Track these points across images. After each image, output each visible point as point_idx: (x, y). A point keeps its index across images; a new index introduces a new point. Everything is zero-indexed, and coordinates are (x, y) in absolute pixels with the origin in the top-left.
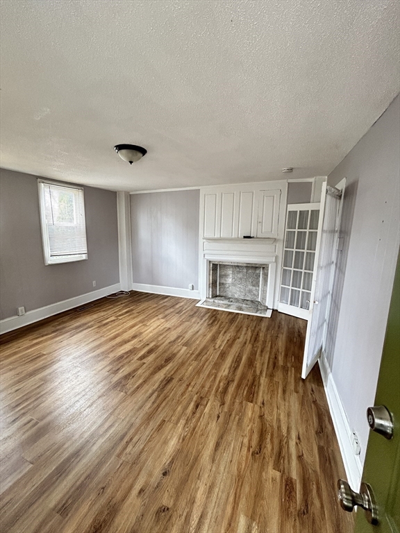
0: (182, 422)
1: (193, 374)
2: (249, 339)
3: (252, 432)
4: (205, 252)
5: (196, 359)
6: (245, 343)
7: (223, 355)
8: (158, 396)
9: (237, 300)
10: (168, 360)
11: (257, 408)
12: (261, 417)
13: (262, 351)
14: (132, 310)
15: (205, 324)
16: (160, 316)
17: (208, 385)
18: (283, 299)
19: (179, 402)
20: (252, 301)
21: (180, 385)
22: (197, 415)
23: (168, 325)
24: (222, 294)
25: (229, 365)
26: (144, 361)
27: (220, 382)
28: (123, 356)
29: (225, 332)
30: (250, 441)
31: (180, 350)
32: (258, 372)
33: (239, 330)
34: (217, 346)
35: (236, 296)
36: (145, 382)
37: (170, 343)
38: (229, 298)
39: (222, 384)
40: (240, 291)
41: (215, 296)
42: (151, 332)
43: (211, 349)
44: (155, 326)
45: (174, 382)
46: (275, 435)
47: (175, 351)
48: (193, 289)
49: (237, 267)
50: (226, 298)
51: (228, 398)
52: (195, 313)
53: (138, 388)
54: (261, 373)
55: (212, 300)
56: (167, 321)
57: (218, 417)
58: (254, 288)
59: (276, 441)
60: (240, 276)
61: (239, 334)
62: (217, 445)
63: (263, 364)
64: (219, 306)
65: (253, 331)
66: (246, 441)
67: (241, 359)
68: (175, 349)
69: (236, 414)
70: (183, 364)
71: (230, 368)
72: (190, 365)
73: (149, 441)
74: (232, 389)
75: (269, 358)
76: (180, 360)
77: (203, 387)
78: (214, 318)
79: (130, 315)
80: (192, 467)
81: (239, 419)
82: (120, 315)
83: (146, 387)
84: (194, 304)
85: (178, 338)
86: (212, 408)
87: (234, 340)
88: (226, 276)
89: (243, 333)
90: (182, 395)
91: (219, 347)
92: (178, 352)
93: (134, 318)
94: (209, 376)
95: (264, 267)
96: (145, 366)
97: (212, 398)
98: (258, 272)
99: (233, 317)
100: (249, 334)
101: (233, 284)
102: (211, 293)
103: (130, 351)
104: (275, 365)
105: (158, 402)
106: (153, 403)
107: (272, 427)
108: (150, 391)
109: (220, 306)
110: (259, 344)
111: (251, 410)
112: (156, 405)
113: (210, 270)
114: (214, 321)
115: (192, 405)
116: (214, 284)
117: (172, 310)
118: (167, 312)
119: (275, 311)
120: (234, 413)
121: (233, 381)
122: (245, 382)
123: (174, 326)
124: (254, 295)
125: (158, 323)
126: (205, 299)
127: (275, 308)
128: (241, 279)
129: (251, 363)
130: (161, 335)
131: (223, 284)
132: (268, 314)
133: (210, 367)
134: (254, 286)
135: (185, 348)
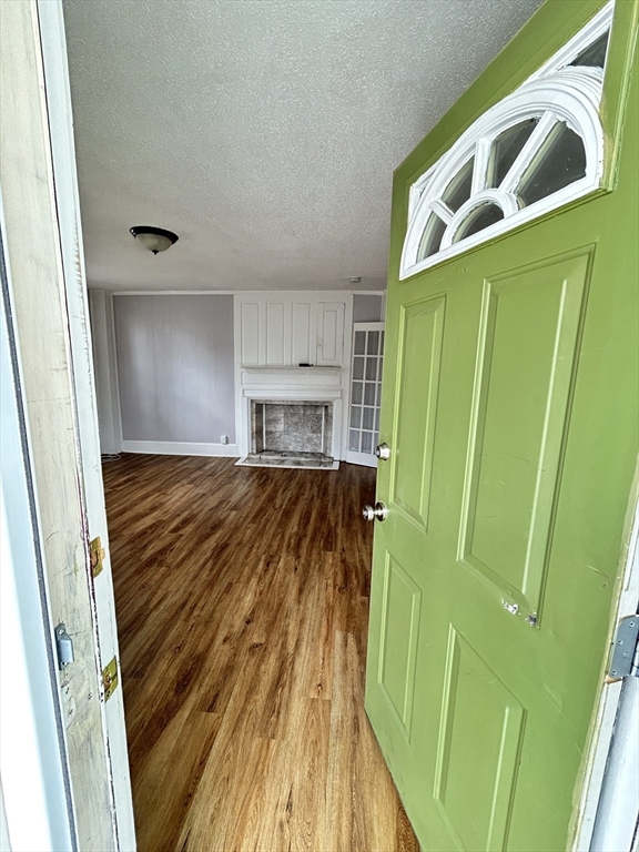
0: (254, 581)
1: (254, 536)
2: (316, 494)
3: (336, 574)
4: (244, 386)
5: (253, 521)
6: (312, 499)
7: (287, 514)
8: (215, 564)
9: (293, 454)
10: (215, 528)
11: (337, 555)
12: (343, 561)
13: (334, 505)
14: (134, 478)
15: (255, 484)
16: (185, 481)
17: (275, 544)
18: (353, 446)
19: (244, 565)
20: (313, 454)
21: (240, 550)
22: (271, 571)
23: (200, 491)
24: (270, 448)
25: (297, 522)
26: (181, 532)
27: (290, 539)
28: (146, 533)
29: (284, 490)
30: (335, 581)
31: (228, 515)
32: (333, 524)
33: (301, 486)
34: (277, 506)
35: (291, 449)
36: (191, 552)
37: (210, 510)
38: (281, 452)
39: (292, 540)
40: (296, 442)
41: (260, 451)
42: (177, 501)
43: (271, 510)
44: (181, 494)
45: (231, 547)
46: (360, 572)
47: (222, 517)
48: (227, 443)
49: (290, 407)
50: (277, 452)
51: (303, 551)
52: (237, 473)
53: (183, 559)
54: (336, 524)
55: (258, 456)
56: (197, 486)
57: (296, 569)
58: (315, 436)
59: (361, 577)
60: (295, 419)
61: (302, 491)
62: (301, 591)
63: (337, 516)
64: (268, 463)
65: (319, 486)
66: (330, 581)
67: (310, 515)
68: (221, 514)
69: (315, 564)
70: (237, 528)
71: (299, 525)
72: (247, 528)
73: (219, 602)
74: (305, 544)
75: (343, 510)
76: (233, 526)
77: (270, 546)
78: (265, 477)
79: (134, 484)
80: (277, 611)
81: (320, 567)
82: (118, 486)
83: (193, 558)
84: (231, 463)
85: (221, 503)
86: (286, 564)
87: (298, 498)
88: (276, 420)
89: (308, 489)
90: (246, 557)
91: (281, 506)
92: (226, 518)
93: (142, 487)
94: (274, 536)
95: (327, 406)
96: (183, 538)
97: (283, 555)
98: (318, 413)
99: (290, 474)
100: (316, 489)
101: (286, 432)
102: (255, 447)
103: (154, 524)
104: (350, 515)
105: (216, 568)
106: (211, 570)
107: (356, 567)
108: (202, 561)
109: (270, 462)
110: (330, 498)
111: (330, 558)
112: (214, 572)
113: (252, 413)
114: (266, 480)
115: (261, 565)
116: (258, 433)
117: (199, 473)
118: (193, 476)
119: (343, 463)
120: (313, 563)
121: (305, 536)
122: (319, 535)
123: (210, 491)
124: (315, 444)
125: (184, 490)
126: (246, 456)
127: (343, 460)
128: (296, 424)
129: (323, 516)
130: (194, 502)
131: (271, 432)
132: (336, 466)
133: (274, 527)
134: (314, 432)
135: (234, 513)
